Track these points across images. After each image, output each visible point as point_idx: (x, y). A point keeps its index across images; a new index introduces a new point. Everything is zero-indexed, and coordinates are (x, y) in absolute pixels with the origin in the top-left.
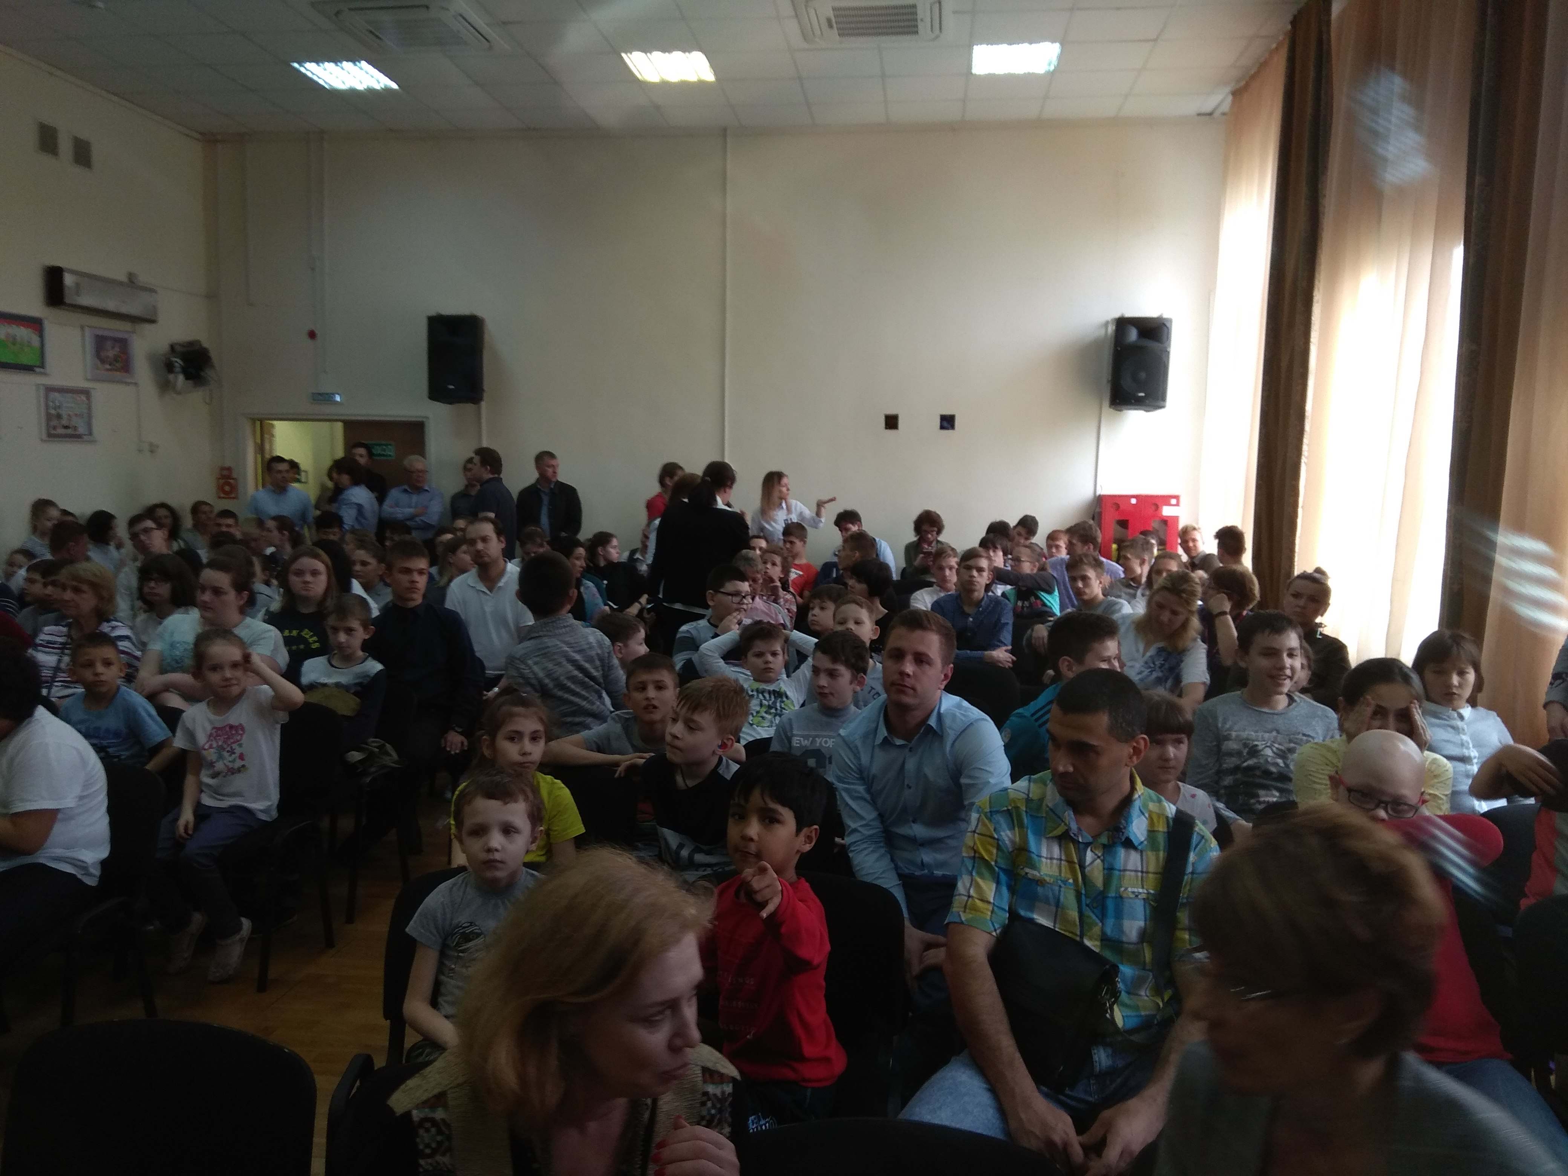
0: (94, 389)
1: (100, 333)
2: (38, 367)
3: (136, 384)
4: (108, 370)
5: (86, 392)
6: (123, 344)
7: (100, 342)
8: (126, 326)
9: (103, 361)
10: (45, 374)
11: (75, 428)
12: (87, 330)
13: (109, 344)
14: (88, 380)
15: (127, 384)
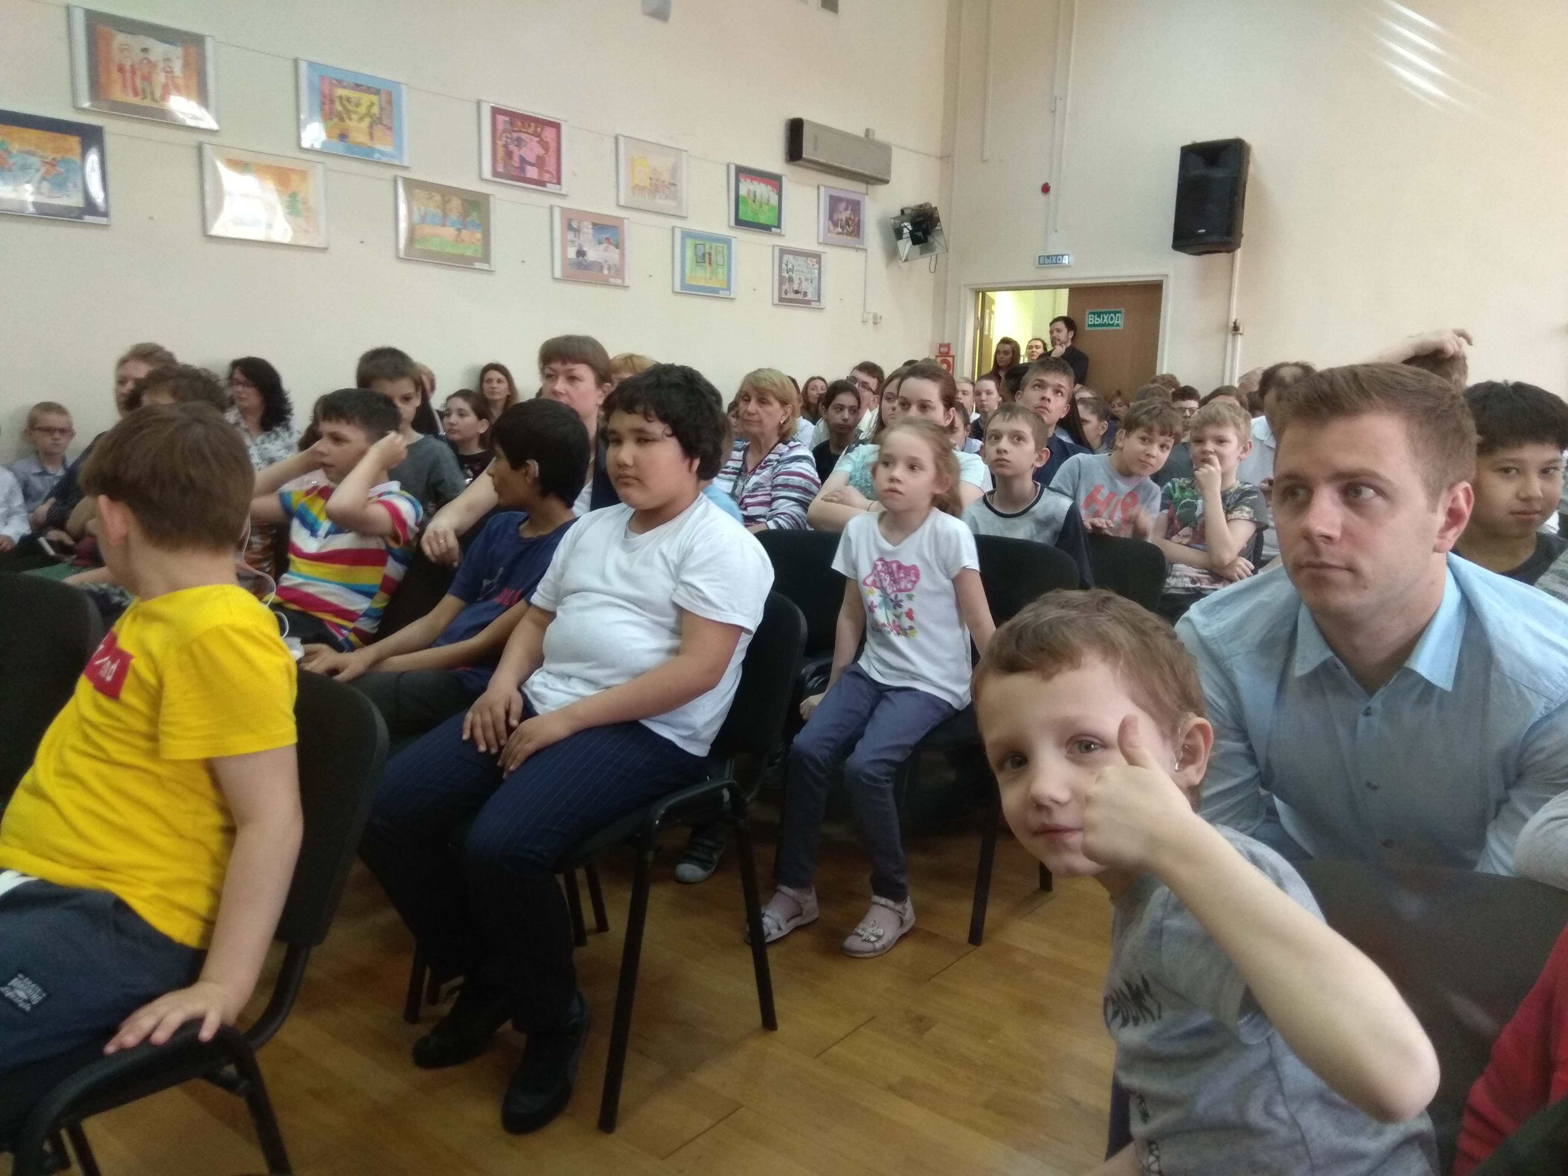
0: (825, 253)
1: (835, 193)
2: (775, 227)
3: (865, 250)
4: (838, 233)
5: (817, 256)
6: (855, 206)
7: (834, 202)
8: (859, 187)
9: (835, 225)
10: (780, 235)
11: (805, 294)
12: (822, 189)
13: (843, 205)
14: (820, 243)
15: (857, 249)
